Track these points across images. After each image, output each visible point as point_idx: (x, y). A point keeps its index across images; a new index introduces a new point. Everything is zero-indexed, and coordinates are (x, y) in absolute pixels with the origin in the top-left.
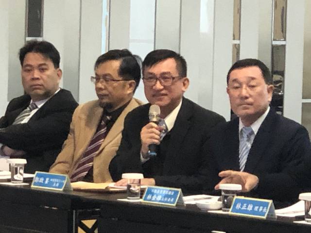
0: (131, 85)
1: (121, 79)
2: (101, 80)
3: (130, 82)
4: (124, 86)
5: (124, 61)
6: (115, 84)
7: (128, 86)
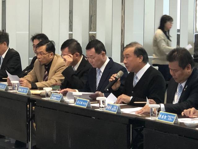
0: (52, 55)
1: (47, 53)
2: (39, 55)
3: (51, 53)
4: (49, 55)
5: (47, 45)
6: (45, 56)
7: (51, 55)
